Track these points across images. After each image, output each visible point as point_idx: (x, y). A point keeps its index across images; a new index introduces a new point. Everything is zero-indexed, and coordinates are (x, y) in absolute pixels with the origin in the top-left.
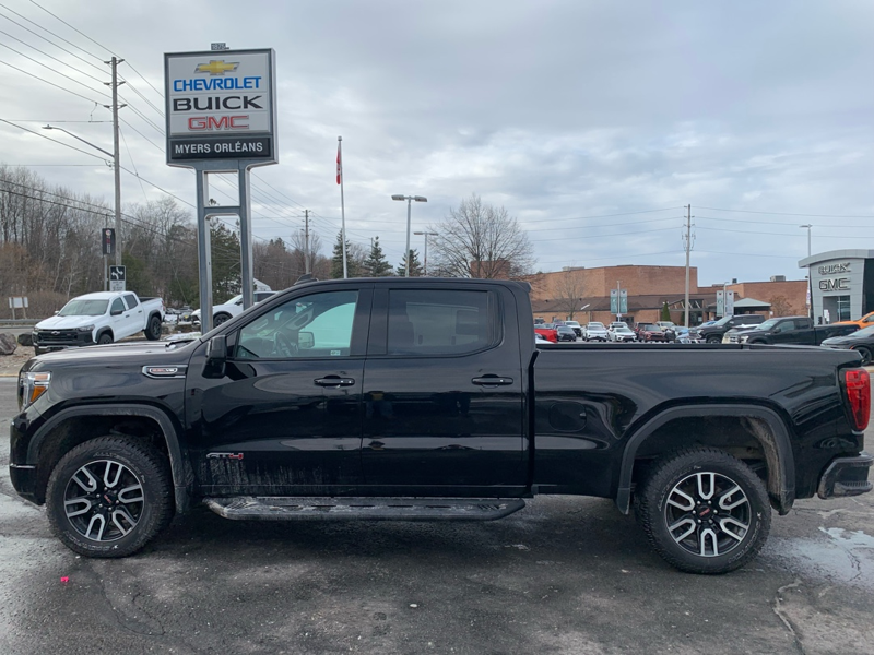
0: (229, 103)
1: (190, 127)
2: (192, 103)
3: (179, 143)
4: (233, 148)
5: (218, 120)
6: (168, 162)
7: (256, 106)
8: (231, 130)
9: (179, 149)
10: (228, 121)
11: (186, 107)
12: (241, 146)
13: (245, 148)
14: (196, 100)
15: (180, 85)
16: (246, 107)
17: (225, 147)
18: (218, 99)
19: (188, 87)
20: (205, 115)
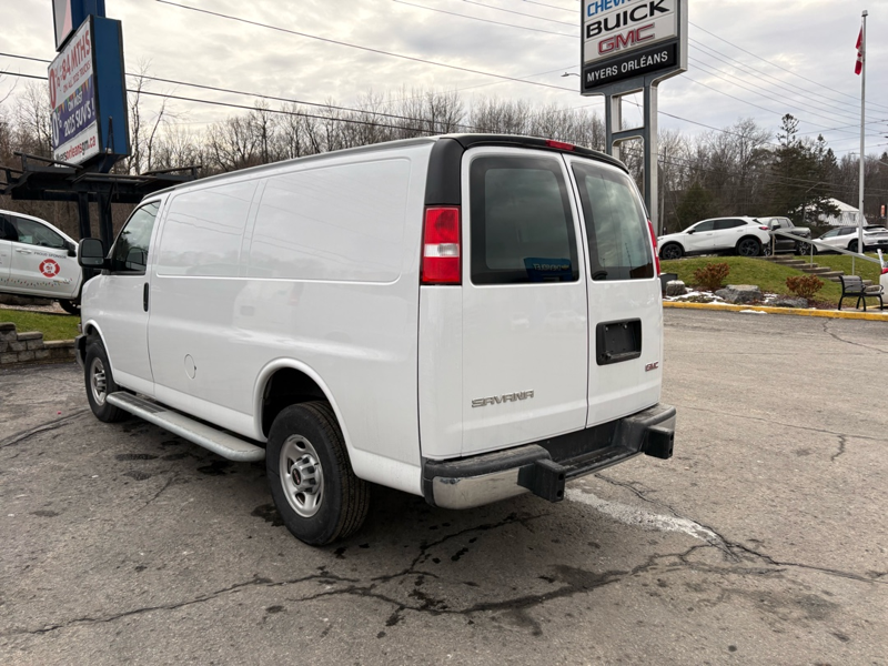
0: (636, 15)
1: (601, 51)
2: (602, 26)
3: (590, 71)
4: (639, 64)
5: (625, 36)
6: (582, 92)
7: (663, 10)
8: (637, 45)
9: (590, 77)
10: (634, 35)
11: (596, 31)
12: (646, 60)
13: (650, 62)
14: (606, 20)
15: (593, 9)
16: (652, 14)
17: (632, 65)
18: (625, 13)
19: (599, 9)
20: (612, 35)
